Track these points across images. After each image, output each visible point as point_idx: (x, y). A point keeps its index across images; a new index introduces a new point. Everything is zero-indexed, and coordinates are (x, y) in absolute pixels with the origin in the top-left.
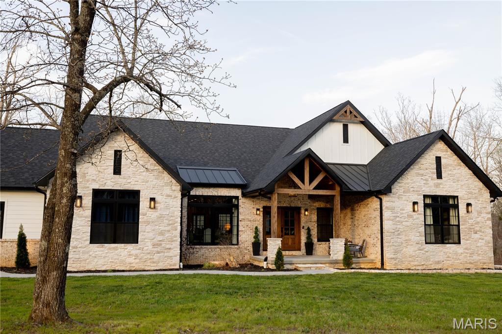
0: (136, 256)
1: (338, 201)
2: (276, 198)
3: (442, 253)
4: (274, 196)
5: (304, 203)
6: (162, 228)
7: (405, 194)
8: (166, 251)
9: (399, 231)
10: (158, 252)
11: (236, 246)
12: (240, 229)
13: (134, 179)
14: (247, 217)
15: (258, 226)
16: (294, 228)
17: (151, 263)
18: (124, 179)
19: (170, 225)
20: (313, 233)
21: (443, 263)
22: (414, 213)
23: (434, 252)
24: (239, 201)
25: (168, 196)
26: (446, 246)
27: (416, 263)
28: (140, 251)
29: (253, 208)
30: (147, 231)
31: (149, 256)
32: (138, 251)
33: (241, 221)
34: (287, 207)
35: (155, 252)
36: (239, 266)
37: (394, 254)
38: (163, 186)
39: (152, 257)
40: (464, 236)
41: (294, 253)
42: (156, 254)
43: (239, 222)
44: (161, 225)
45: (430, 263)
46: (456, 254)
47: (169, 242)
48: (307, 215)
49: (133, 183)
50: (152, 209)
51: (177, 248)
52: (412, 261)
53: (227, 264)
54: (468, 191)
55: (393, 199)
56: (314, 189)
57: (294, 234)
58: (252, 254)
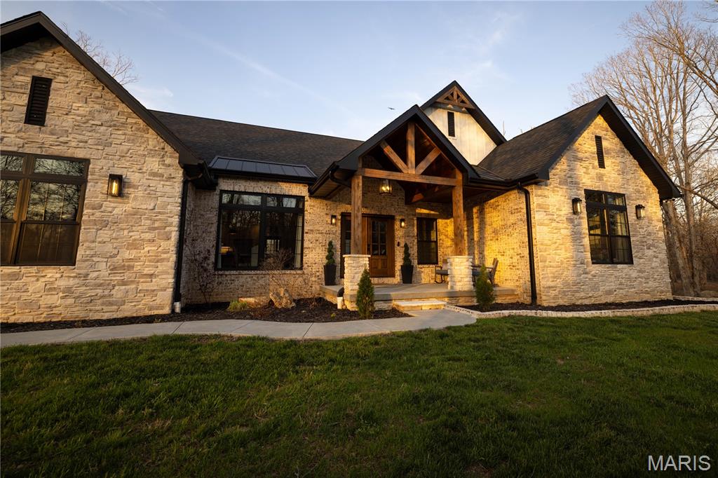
0: (68, 291)
1: (460, 195)
2: (361, 184)
3: (612, 279)
4: (356, 181)
5: (399, 210)
6: (135, 235)
7: (561, 186)
8: (142, 280)
9: (556, 243)
10: (124, 283)
11: (299, 272)
12: (305, 245)
13: (77, 136)
14: (317, 227)
15: (333, 241)
16: (385, 246)
17: (103, 304)
18: (53, 134)
19: (155, 229)
20: (412, 252)
21: (615, 293)
22: (575, 216)
23: (603, 276)
24: (306, 203)
25: (154, 174)
26: (616, 268)
27: (582, 294)
28: (77, 281)
29: (327, 214)
30: (98, 240)
31: (99, 291)
32: (72, 282)
33: (307, 233)
34: (376, 215)
35: (116, 282)
36: (294, 304)
37: (552, 279)
38: (144, 155)
39: (106, 292)
40: (637, 252)
41: (386, 280)
42: (117, 288)
43: (305, 235)
44: (134, 228)
45: (600, 293)
46: (629, 279)
47: (150, 261)
48: (404, 228)
49: (73, 144)
50: (113, 196)
51: (168, 274)
52: (577, 291)
53: (271, 303)
54: (635, 188)
55: (546, 193)
56: (423, 174)
57: (385, 254)
58: (324, 283)
